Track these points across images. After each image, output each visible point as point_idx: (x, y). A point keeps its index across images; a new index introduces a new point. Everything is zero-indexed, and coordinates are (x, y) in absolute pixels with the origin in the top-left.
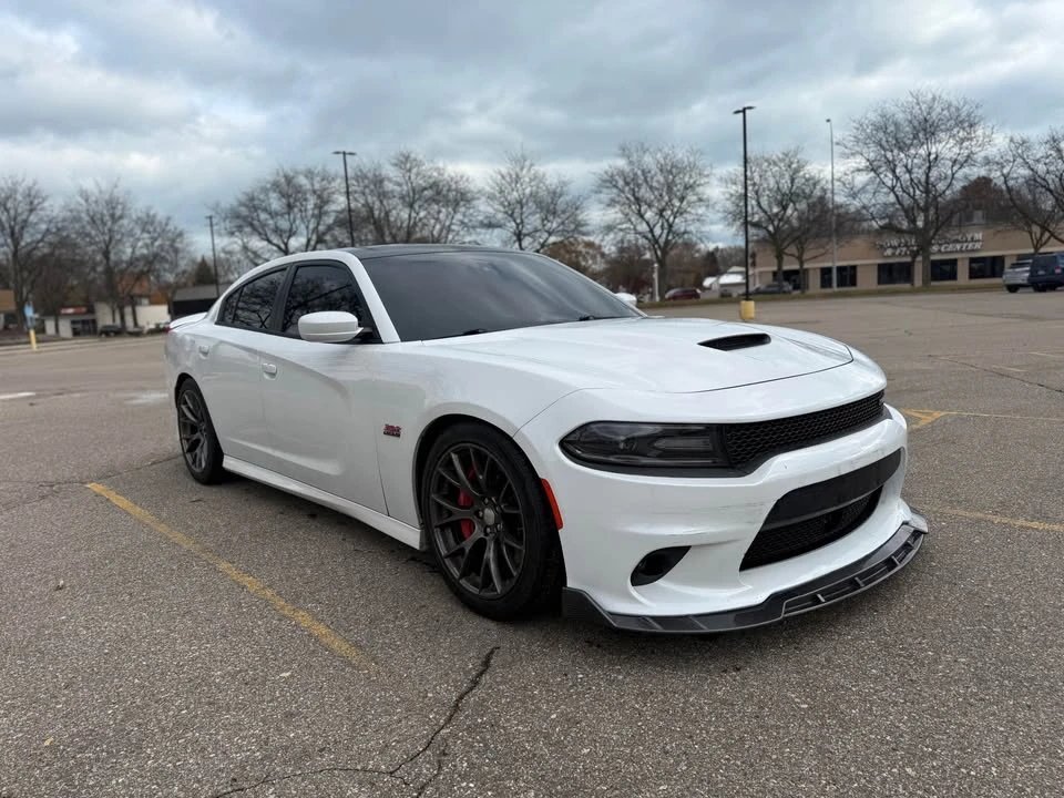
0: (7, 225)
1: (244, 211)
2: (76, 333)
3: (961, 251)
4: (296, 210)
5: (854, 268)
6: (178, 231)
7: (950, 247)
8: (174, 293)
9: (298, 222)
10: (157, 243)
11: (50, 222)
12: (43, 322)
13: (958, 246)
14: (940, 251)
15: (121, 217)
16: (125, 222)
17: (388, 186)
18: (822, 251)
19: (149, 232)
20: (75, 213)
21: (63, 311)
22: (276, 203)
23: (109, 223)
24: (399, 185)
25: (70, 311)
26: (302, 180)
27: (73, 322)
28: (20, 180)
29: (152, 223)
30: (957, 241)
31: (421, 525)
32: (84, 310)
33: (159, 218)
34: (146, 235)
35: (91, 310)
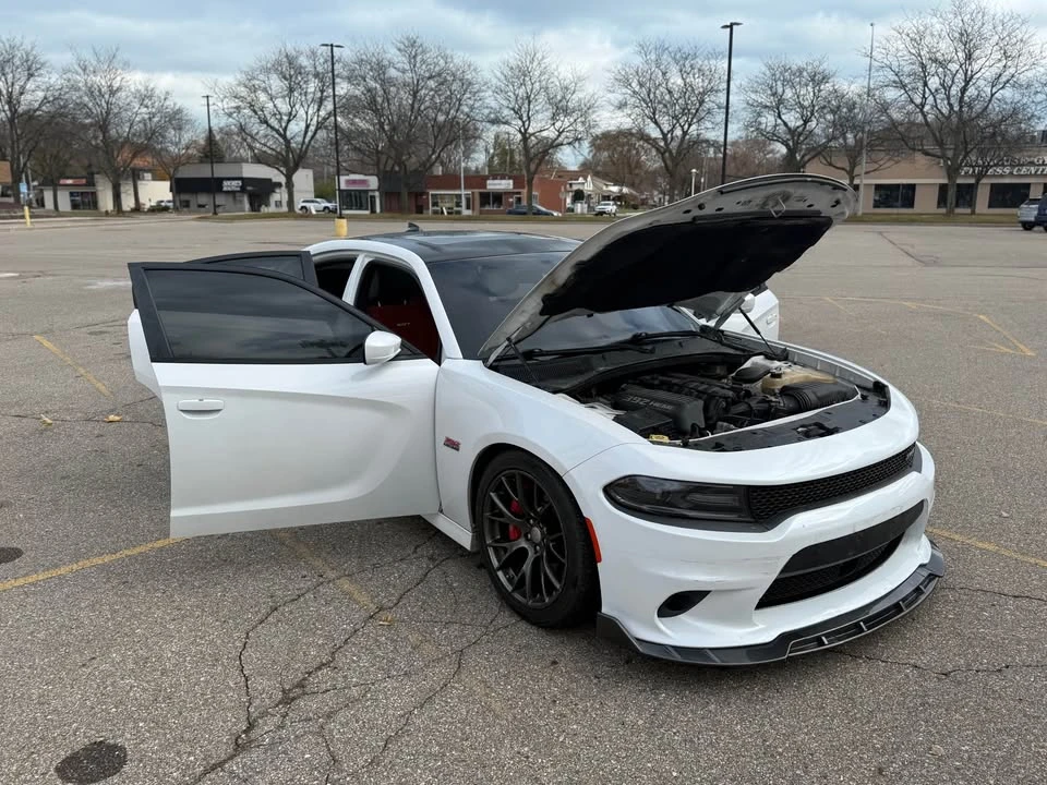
0: (4, 92)
1: (243, 91)
2: (75, 206)
3: (1036, 175)
4: (296, 94)
5: (912, 187)
6: (177, 108)
7: (1024, 170)
8: (176, 169)
9: (297, 106)
10: (156, 119)
11: (48, 89)
12: (42, 191)
13: (1033, 170)
14: (1011, 173)
15: (119, 89)
16: (122, 94)
17: (392, 73)
18: (876, 166)
19: (147, 107)
20: (72, 82)
21: (62, 182)
22: (276, 84)
23: (107, 96)
24: (404, 71)
25: (70, 182)
26: (304, 61)
27: (72, 194)
28: (18, 44)
29: (150, 97)
30: (1032, 163)
31: (473, 529)
32: (84, 181)
33: (157, 92)
34: (144, 110)
35: (91, 183)
